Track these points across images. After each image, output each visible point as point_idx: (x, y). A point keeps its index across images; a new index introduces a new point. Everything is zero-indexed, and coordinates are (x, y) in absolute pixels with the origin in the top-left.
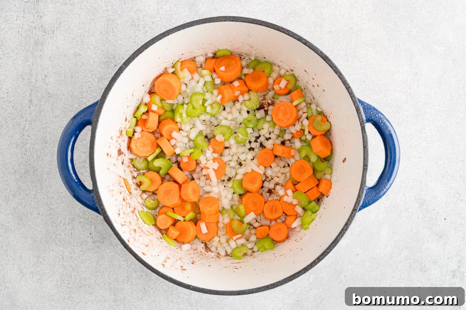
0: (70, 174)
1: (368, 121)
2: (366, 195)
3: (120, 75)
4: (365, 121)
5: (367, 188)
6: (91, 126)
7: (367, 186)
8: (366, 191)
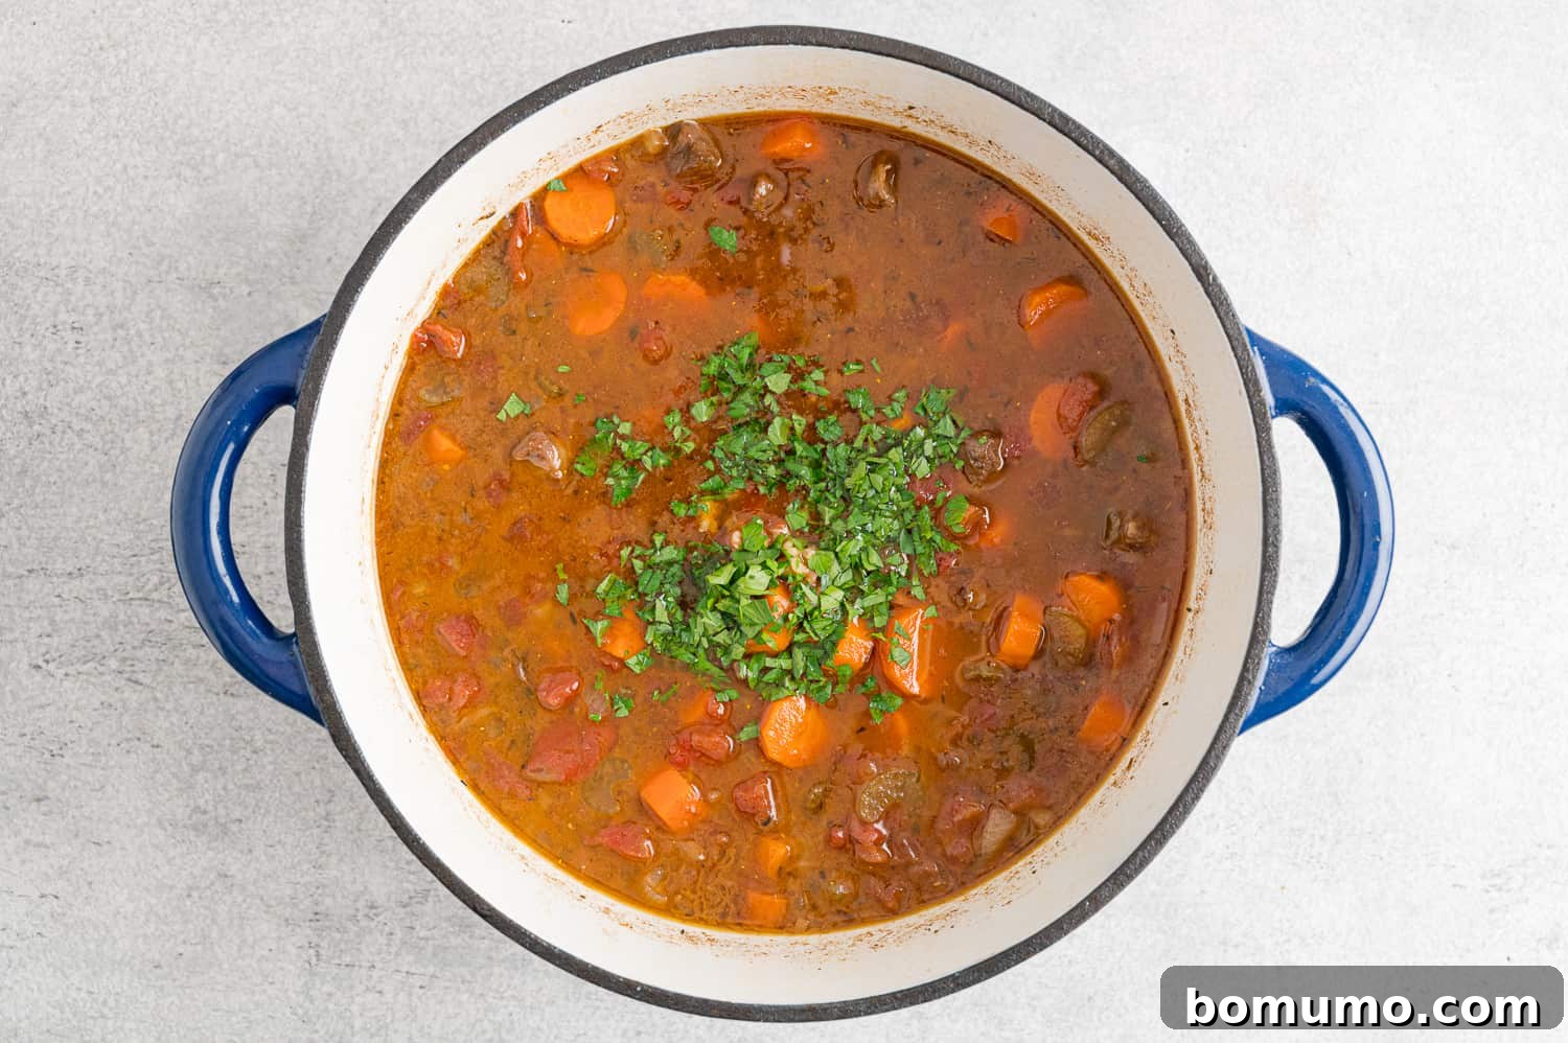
0: (216, 578)
1: (1284, 407)
2: (1267, 675)
3: (402, 228)
4: (1271, 412)
5: (1274, 649)
6: (295, 407)
7: (1274, 642)
8: (1271, 661)
